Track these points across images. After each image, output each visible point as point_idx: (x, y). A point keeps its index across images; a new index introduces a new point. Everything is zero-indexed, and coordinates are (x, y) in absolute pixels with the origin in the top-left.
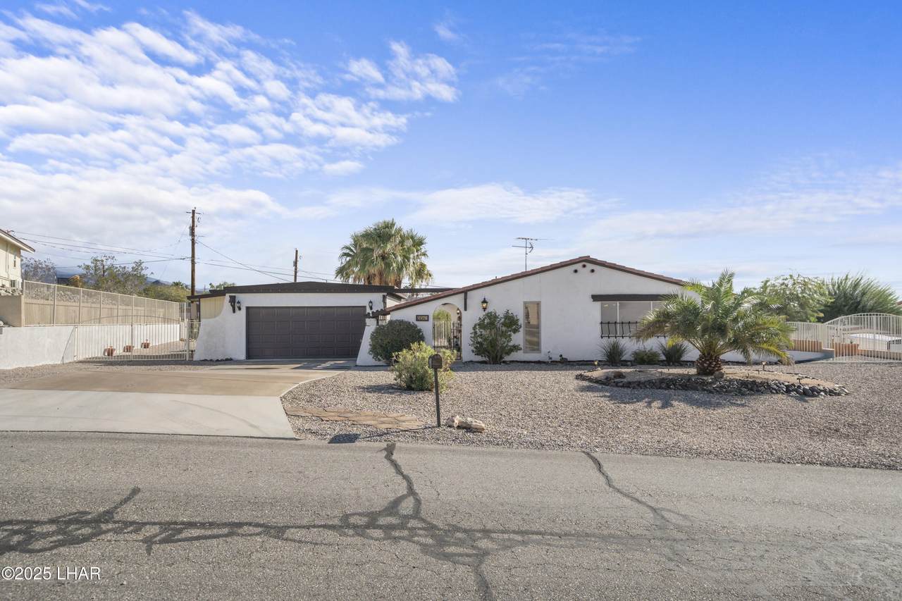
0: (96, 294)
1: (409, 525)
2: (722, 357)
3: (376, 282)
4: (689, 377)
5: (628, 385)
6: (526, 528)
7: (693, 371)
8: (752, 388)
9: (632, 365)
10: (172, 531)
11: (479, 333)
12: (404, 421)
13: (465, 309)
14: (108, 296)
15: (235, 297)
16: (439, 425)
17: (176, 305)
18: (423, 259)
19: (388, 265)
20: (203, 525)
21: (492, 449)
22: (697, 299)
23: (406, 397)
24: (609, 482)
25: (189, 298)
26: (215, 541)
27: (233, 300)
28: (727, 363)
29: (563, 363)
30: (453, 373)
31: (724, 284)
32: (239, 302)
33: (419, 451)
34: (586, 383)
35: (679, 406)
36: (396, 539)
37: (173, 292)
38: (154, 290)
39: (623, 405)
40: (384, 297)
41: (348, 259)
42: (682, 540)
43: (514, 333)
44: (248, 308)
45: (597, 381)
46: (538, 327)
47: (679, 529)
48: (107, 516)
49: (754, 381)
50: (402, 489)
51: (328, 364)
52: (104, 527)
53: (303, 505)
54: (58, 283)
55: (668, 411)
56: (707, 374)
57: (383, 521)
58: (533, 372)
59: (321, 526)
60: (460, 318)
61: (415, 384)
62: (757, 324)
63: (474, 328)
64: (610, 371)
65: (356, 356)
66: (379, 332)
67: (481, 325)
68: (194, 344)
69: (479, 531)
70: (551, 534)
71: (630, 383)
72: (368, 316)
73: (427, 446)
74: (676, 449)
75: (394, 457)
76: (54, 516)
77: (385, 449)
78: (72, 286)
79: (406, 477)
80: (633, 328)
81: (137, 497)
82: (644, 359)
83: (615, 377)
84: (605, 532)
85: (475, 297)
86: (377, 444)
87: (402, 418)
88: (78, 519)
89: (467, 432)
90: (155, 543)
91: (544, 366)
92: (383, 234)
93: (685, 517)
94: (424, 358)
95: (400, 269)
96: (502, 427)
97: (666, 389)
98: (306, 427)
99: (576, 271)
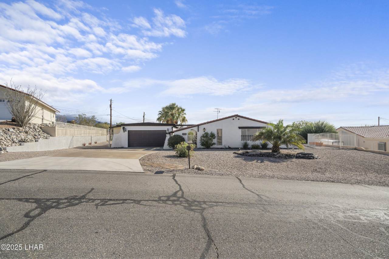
0: (80, 126)
1: (180, 200)
2: (280, 147)
3: (170, 122)
4: (269, 153)
5: (250, 156)
6: (217, 201)
7: (271, 151)
8: (289, 157)
9: (251, 149)
10: (104, 202)
11: (202, 139)
12: (179, 167)
13: (198, 131)
14: (84, 127)
15: (124, 127)
16: (190, 168)
17: (105, 130)
18: (185, 115)
19: (174, 117)
20: (114, 200)
21: (206, 176)
22: (272, 128)
23: (179, 159)
24: (244, 186)
25: (109, 127)
26: (118, 205)
27: (124, 128)
28: (281, 148)
29: (229, 149)
30: (194, 152)
31: (280, 124)
32: (126, 129)
33: (183, 176)
34: (236, 155)
35: (266, 162)
36: (176, 204)
37: (104, 125)
38: (98, 125)
39: (248, 162)
40: (172, 127)
41: (161, 115)
42: (267, 205)
43: (214, 139)
44: (128, 131)
45: (240, 154)
46: (221, 137)
47: (266, 201)
48: (83, 197)
49: (290, 155)
50: (178, 189)
51: (154, 149)
52: (82, 200)
53: (146, 194)
54: (68, 123)
55: (263, 164)
56: (275, 152)
57: (171, 199)
58: (220, 151)
59: (152, 200)
60: (196, 134)
61: (182, 155)
62: (291, 136)
63: (201, 137)
64: (244, 151)
65: (163, 146)
66: (171, 138)
67: (203, 136)
68: (111, 142)
69: (202, 202)
70: (225, 203)
71: (250, 155)
72: (167, 133)
73: (186, 175)
74: (265, 176)
75: (175, 178)
76: (66, 197)
77: (172, 176)
78: (72, 123)
79: (179, 185)
80: (252, 137)
81: (93, 191)
82: (255, 147)
83: (246, 153)
84: (242, 202)
85: (201, 128)
86: (170, 174)
87: (178, 166)
88: (74, 198)
89: (199, 170)
90: (99, 205)
91: (223, 149)
92: (172, 107)
93: (268, 197)
94: (185, 147)
95: (177, 118)
96: (210, 169)
97: (262, 157)
98: (147, 169)
99: (233, 119)
